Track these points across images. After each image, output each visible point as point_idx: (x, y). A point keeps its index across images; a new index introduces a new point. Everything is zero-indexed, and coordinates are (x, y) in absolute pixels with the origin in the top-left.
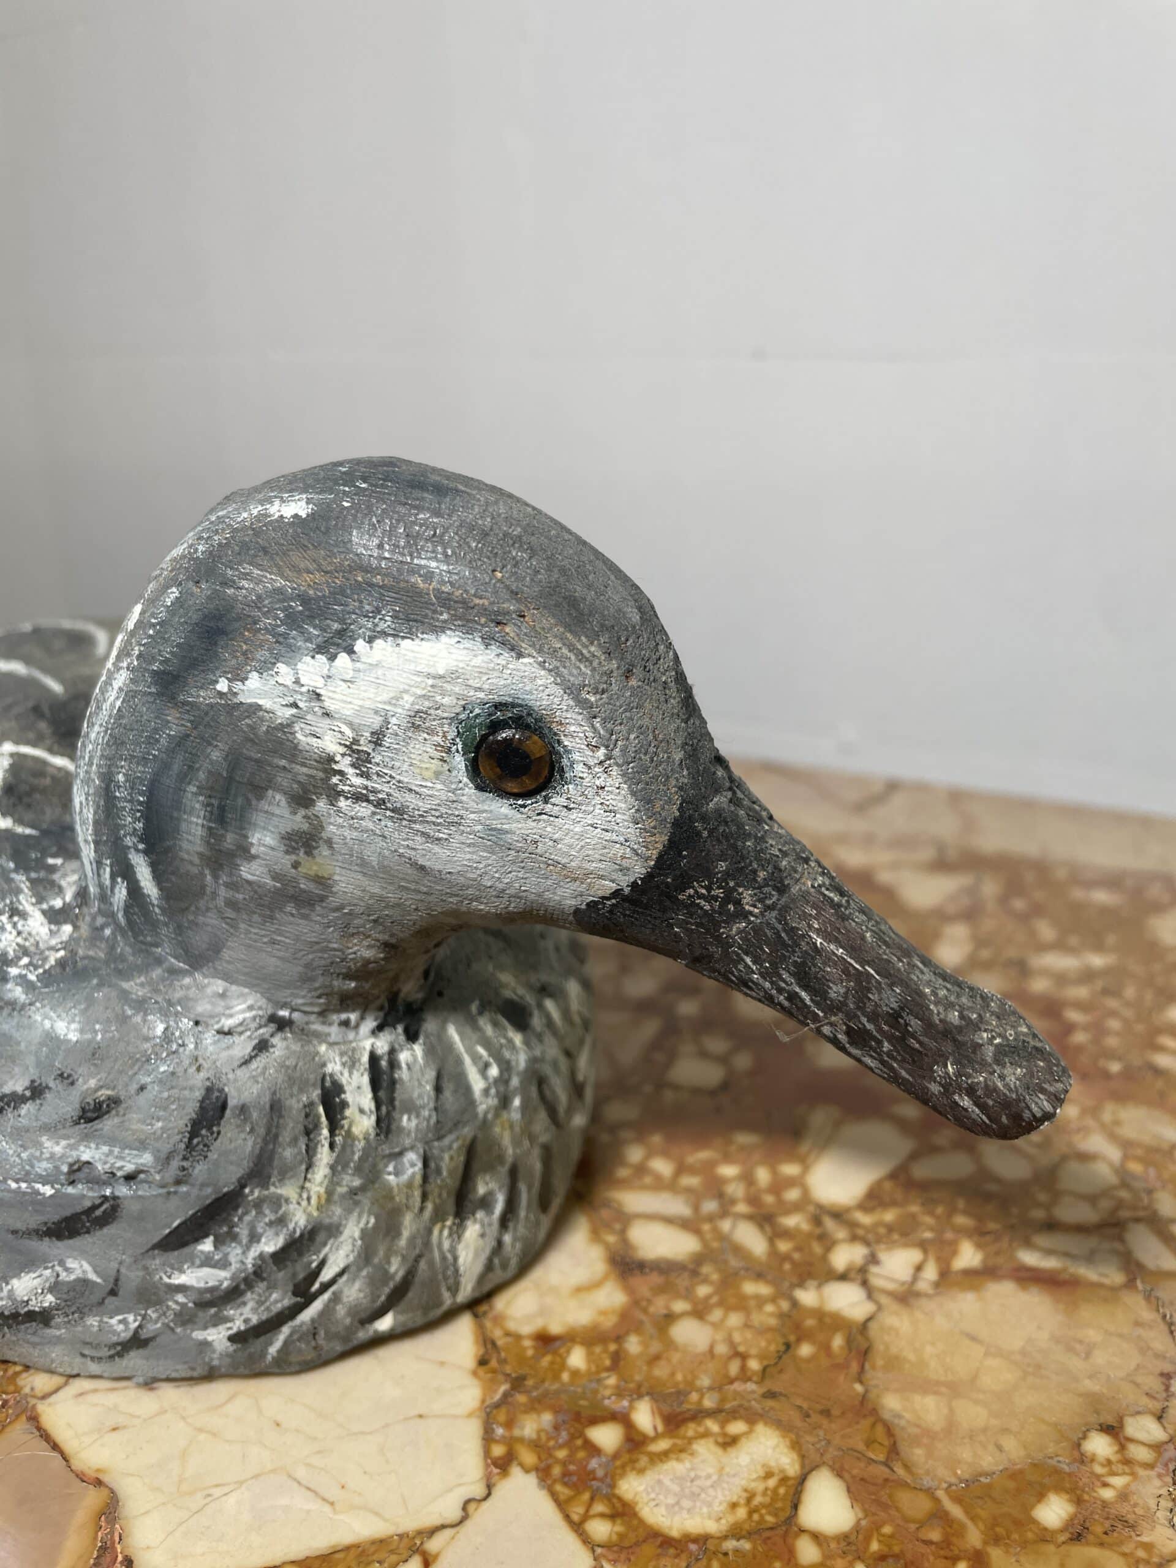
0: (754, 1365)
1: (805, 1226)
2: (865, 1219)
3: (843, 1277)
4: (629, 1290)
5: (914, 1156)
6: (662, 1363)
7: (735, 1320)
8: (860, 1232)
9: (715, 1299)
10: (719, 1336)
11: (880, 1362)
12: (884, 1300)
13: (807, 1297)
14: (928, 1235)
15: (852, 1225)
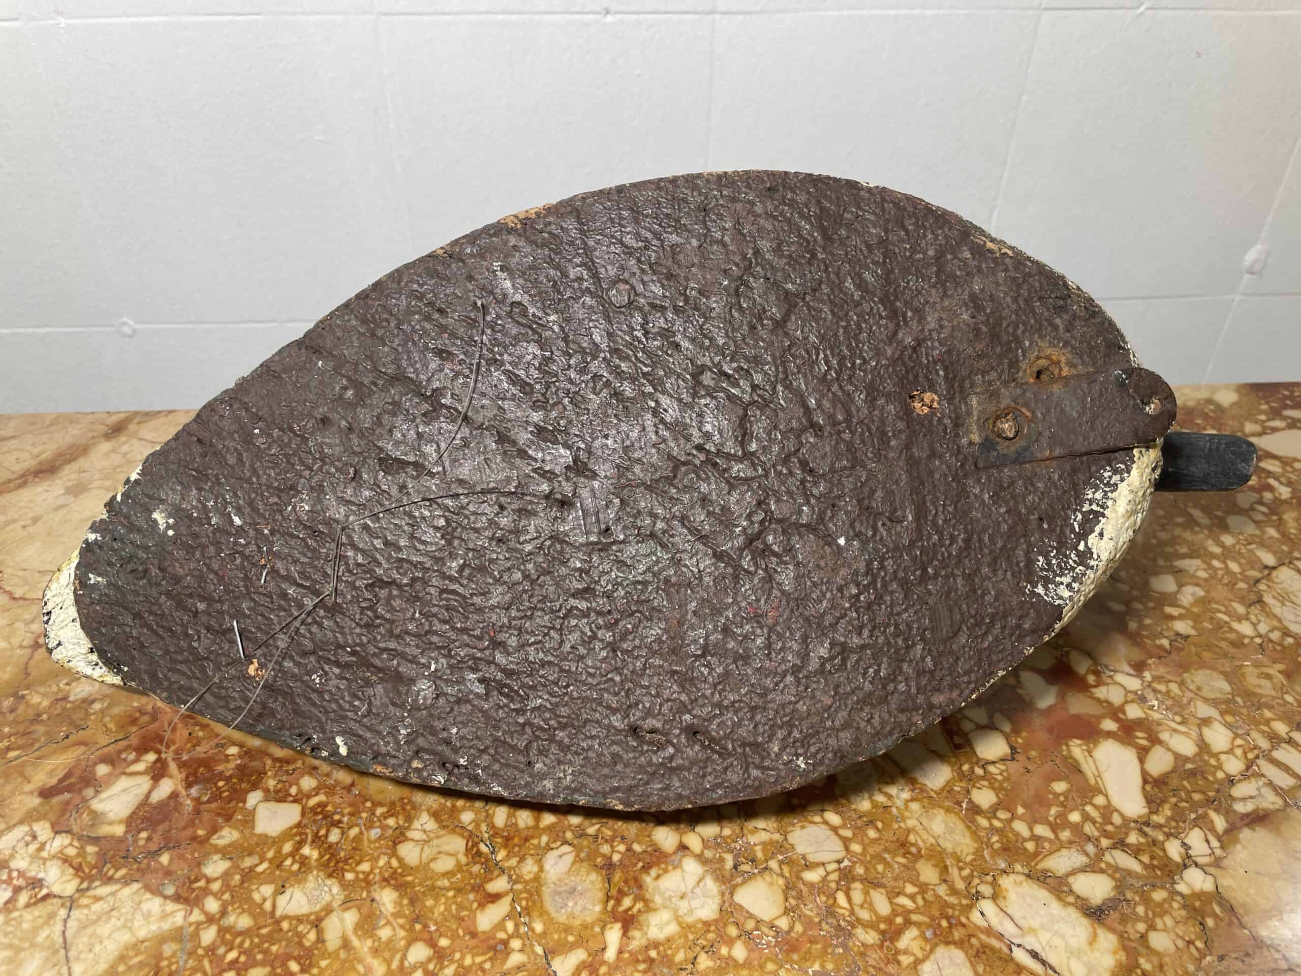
0: (1200, 944)
1: (1142, 840)
2: (1158, 819)
3: (1186, 866)
4: (1113, 930)
5: (1142, 761)
6: (1166, 968)
7: (1168, 921)
8: (1166, 830)
9: (1150, 914)
10: (1172, 936)
11: (1241, 911)
12: (1212, 870)
13: (1181, 887)
14: (1193, 816)
15: (1159, 827)
